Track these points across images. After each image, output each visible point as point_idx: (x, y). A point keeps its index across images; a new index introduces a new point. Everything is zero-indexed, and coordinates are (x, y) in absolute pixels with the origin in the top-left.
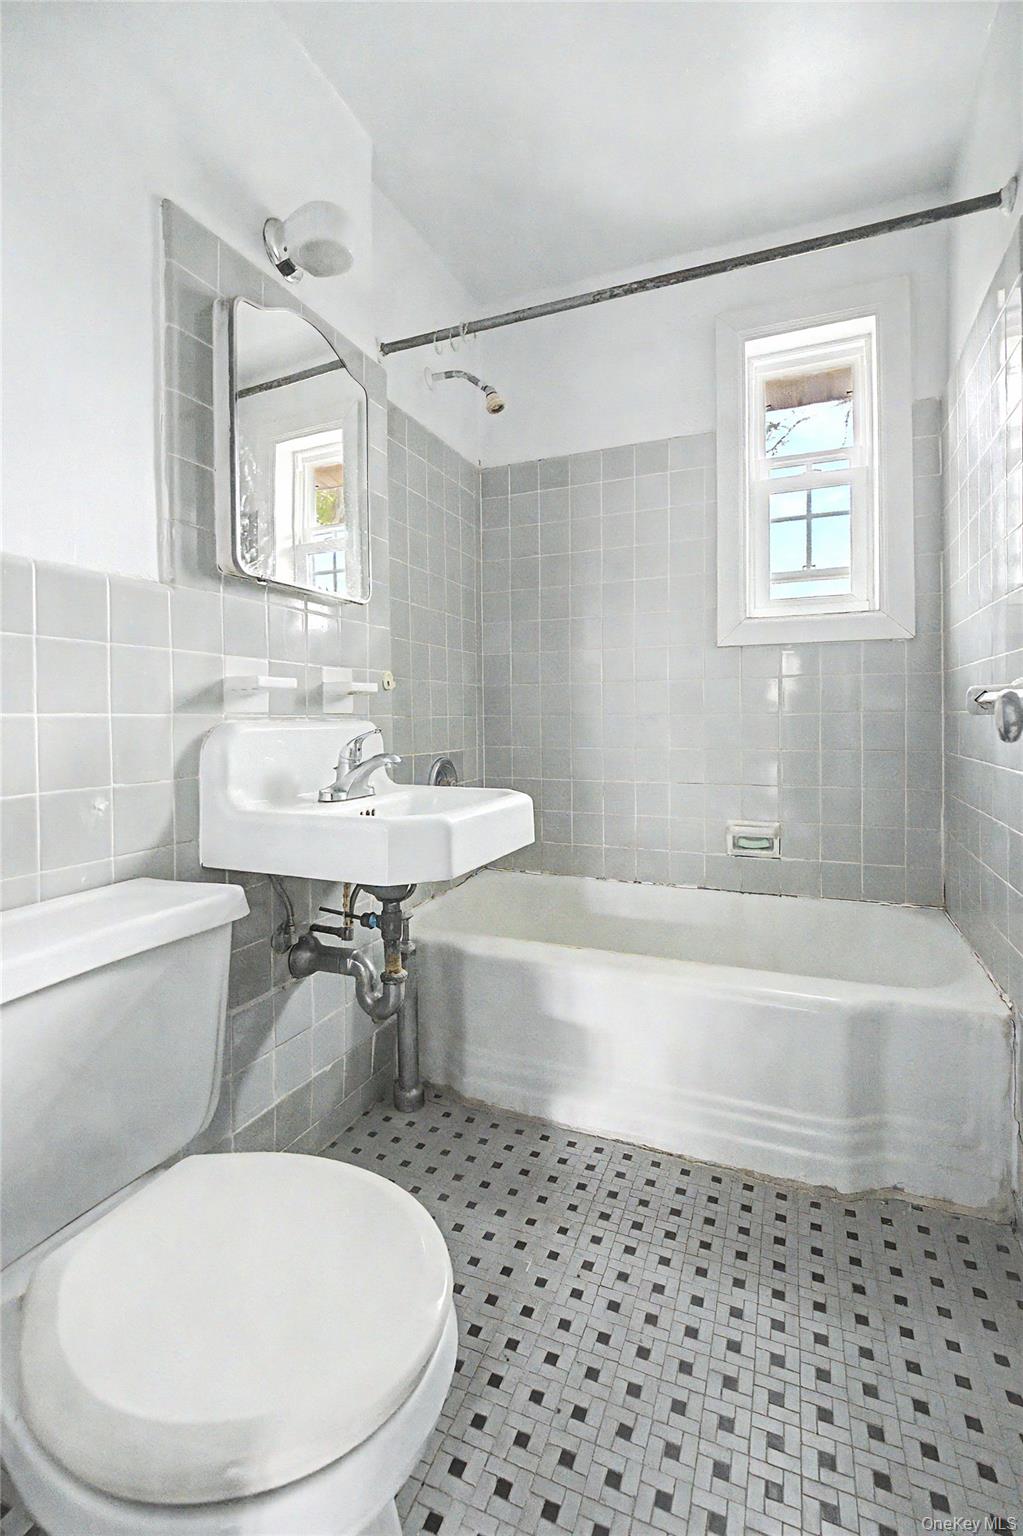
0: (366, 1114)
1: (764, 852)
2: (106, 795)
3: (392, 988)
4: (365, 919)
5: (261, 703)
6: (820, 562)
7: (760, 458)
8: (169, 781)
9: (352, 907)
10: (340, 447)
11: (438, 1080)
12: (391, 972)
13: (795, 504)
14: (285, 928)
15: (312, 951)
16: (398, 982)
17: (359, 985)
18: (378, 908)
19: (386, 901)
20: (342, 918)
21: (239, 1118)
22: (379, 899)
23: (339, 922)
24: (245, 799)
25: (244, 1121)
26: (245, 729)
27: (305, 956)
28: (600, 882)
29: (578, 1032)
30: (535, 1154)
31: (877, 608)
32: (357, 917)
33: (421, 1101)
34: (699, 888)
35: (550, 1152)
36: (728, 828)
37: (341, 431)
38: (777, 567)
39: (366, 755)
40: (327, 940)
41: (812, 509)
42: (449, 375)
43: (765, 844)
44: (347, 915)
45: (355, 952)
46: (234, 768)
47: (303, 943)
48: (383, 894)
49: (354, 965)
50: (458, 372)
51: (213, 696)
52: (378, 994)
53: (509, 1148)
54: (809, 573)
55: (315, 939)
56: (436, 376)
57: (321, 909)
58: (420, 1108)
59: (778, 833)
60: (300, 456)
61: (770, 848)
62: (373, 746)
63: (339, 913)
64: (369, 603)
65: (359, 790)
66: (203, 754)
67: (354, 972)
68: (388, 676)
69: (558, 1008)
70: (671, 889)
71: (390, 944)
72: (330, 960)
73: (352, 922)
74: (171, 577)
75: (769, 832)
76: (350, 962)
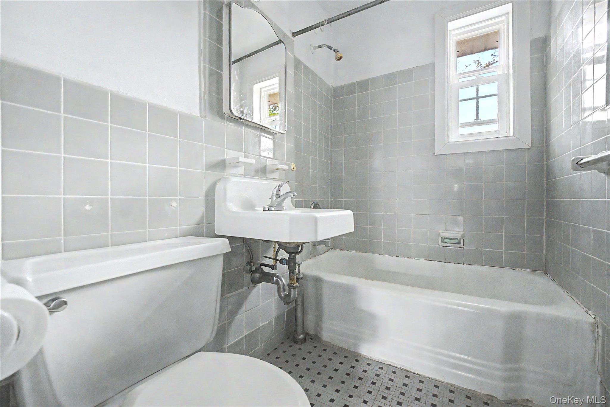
0: (282, 343)
1: (457, 245)
2: (176, 201)
3: (292, 290)
4: (281, 261)
5: (241, 170)
6: (482, 117)
7: (454, 74)
8: (203, 198)
9: (276, 256)
10: (277, 85)
11: (312, 332)
12: (291, 284)
13: (471, 92)
14: (249, 263)
15: (260, 274)
16: (295, 288)
17: (279, 289)
18: (286, 256)
19: (290, 253)
20: (272, 260)
21: (231, 339)
22: (287, 252)
23: (271, 262)
24: (233, 207)
25: (232, 340)
26: (235, 179)
27: (257, 275)
28: (381, 256)
29: (372, 316)
30: (353, 367)
31: (512, 135)
32: (278, 260)
33: (305, 340)
34: (425, 260)
35: (360, 367)
36: (439, 234)
37: (278, 77)
38: (463, 120)
39: (282, 193)
40: (266, 269)
41: (479, 94)
42: (320, 47)
43: (456, 241)
44: (274, 259)
45: (277, 275)
46: (229, 194)
47: (257, 270)
48: (289, 250)
49: (277, 280)
50: (324, 45)
51: (222, 165)
52: (287, 293)
53: (341, 363)
54: (478, 122)
55: (262, 269)
56: (314, 48)
57: (264, 257)
58: (304, 343)
59: (463, 237)
60: (263, 90)
61: (459, 243)
62: (286, 188)
63: (272, 258)
64: (286, 133)
65: (280, 207)
66: (217, 188)
67: (277, 283)
68: (293, 165)
69: (364, 306)
70: (412, 260)
71: (292, 271)
72: (268, 278)
73: (276, 263)
74: (204, 115)
75: (458, 236)
76: (275, 279)
